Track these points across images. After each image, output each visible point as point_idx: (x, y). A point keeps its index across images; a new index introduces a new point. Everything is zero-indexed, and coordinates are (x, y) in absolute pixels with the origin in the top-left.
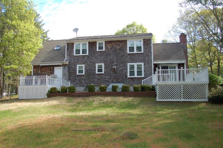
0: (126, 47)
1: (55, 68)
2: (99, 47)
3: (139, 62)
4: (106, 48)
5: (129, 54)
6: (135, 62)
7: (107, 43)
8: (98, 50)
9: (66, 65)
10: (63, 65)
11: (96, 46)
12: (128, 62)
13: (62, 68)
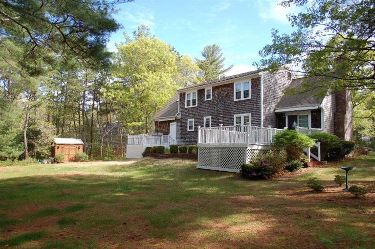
0: (233, 93)
1: (171, 123)
2: (207, 95)
3: (246, 112)
4: (213, 96)
5: (236, 102)
6: (242, 113)
7: (214, 88)
8: (206, 99)
9: (179, 119)
10: (176, 119)
11: (204, 95)
12: (235, 114)
13: (175, 123)
